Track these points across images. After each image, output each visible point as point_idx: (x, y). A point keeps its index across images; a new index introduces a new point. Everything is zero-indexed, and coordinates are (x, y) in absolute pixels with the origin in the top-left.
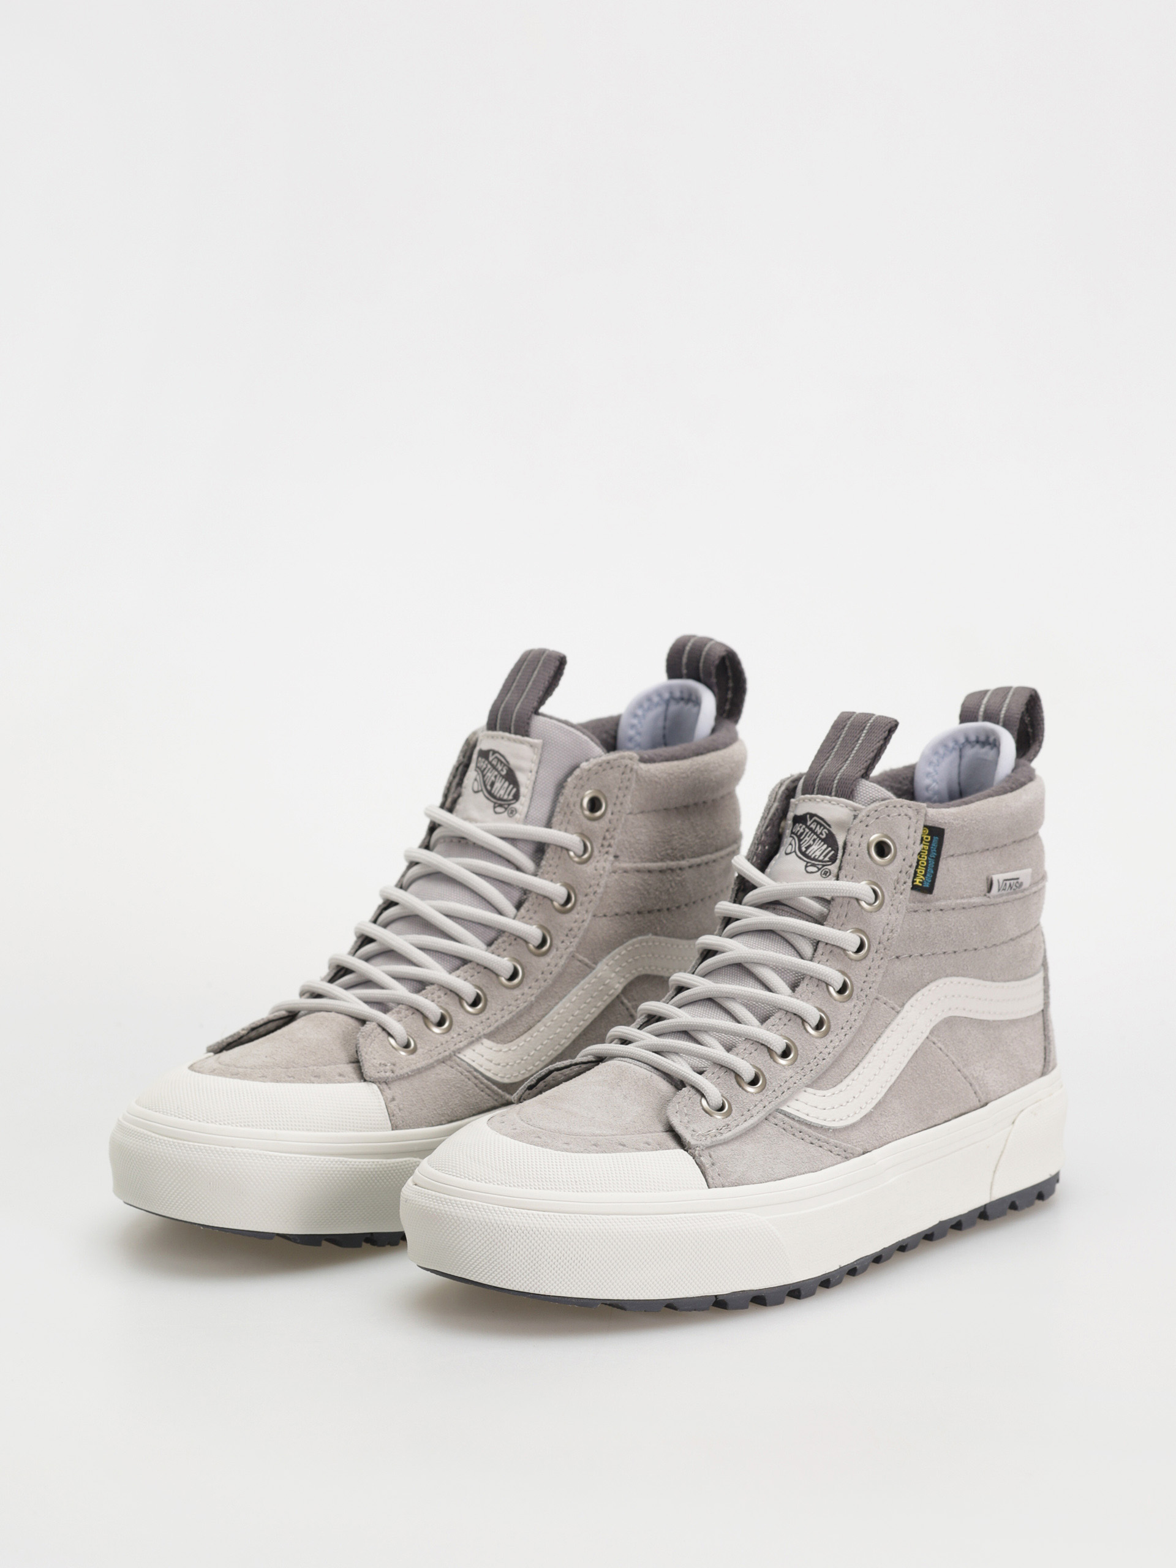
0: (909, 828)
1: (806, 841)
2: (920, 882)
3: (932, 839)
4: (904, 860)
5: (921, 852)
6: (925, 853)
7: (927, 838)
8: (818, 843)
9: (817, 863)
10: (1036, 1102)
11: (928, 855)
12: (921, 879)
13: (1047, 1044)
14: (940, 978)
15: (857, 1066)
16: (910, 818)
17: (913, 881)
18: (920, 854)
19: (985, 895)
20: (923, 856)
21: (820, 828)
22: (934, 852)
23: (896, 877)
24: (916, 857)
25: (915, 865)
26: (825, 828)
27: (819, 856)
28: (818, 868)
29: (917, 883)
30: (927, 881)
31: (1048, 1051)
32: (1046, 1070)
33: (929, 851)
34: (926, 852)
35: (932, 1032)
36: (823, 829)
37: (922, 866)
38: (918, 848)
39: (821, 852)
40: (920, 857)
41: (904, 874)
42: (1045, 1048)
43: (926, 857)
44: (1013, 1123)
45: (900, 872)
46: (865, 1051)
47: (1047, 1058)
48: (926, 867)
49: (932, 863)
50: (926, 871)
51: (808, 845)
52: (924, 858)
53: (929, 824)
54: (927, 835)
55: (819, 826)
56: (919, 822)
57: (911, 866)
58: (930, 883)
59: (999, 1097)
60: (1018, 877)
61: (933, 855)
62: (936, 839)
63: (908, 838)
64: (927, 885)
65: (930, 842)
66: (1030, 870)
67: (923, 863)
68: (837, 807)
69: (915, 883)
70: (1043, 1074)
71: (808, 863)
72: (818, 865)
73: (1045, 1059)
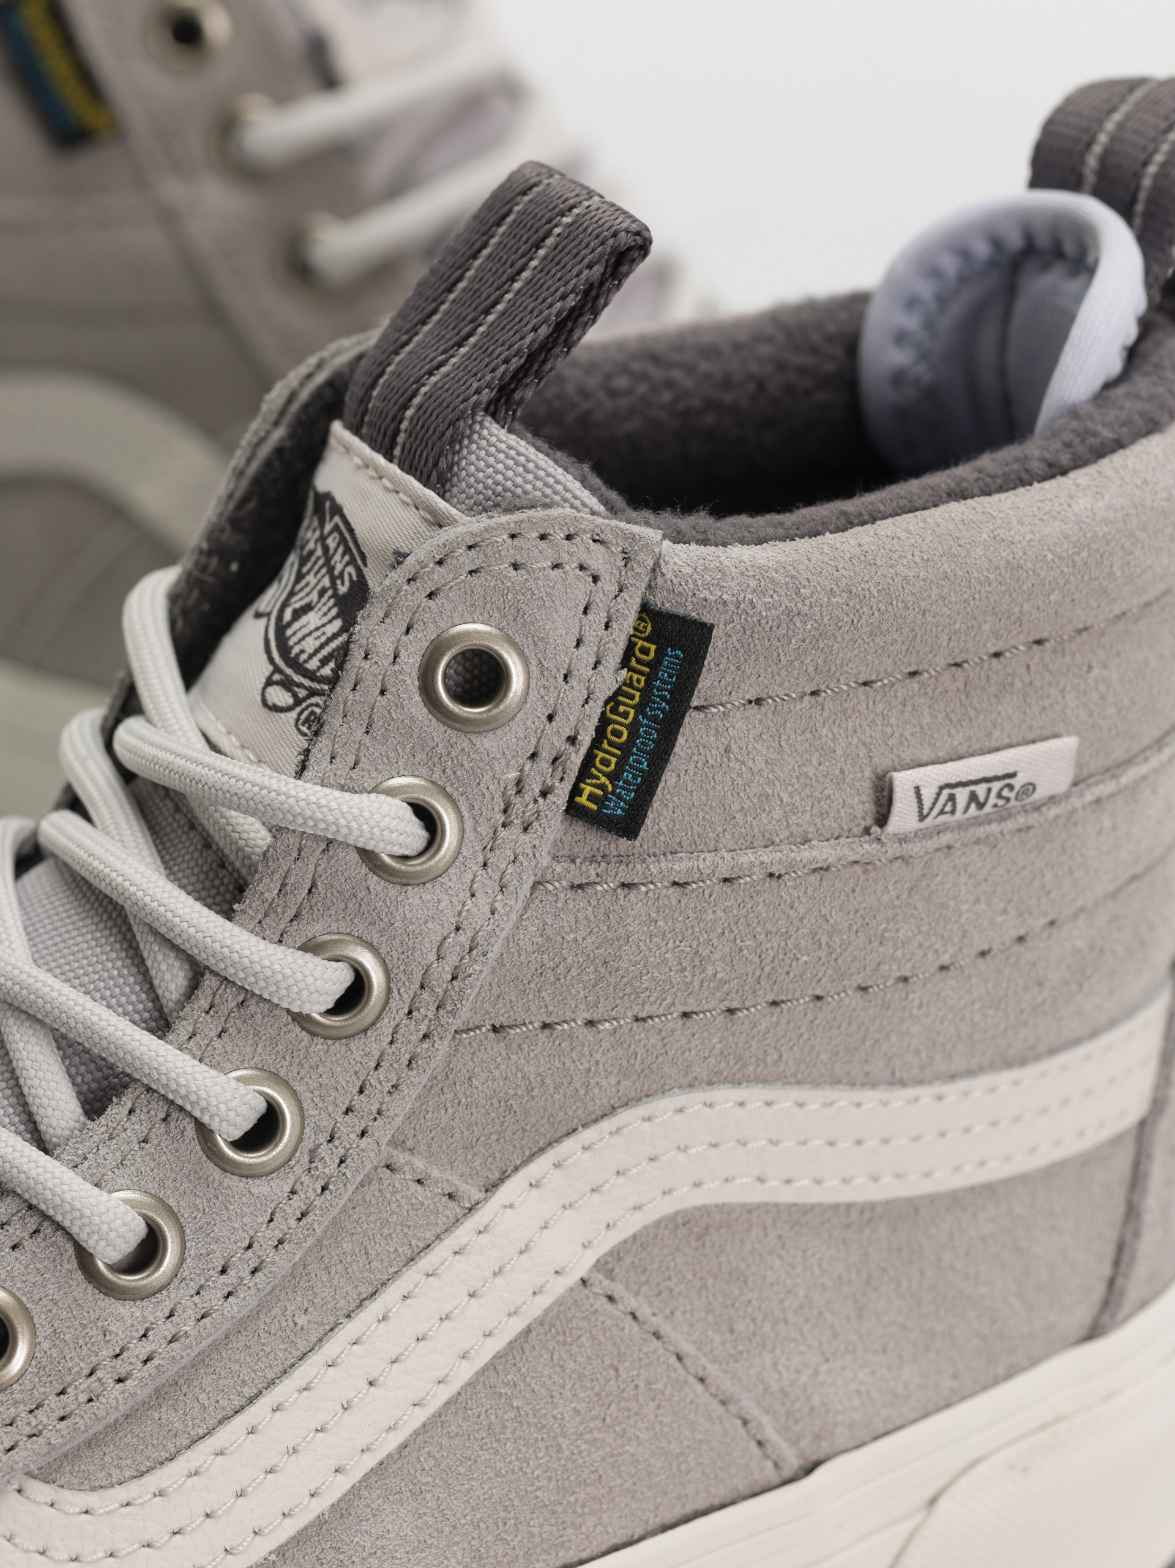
0: (585, 611)
1: (307, 584)
2: (592, 798)
3: (660, 653)
4: (550, 718)
5: (619, 692)
6: (632, 697)
7: (645, 651)
8: (325, 609)
9: (297, 678)
10: (1043, 1427)
11: (640, 709)
12: (602, 787)
13: (1129, 1235)
14: (663, 1091)
15: (251, 1401)
16: (596, 579)
17: (576, 791)
18: (613, 701)
19: (867, 831)
20: (622, 709)
21: (343, 555)
22: (663, 698)
23: (513, 775)
24: (595, 709)
25: (586, 738)
26: (352, 561)
27: (311, 656)
28: (295, 695)
29: (583, 800)
30: (619, 797)
31: (1125, 1258)
32: (1106, 1318)
33: (646, 692)
34: (637, 694)
35: (604, 1266)
36: (347, 564)
37: (611, 744)
38: (610, 679)
39: (318, 643)
40: (614, 710)
41: (544, 764)
42: (1121, 1247)
43: (632, 712)
44: (933, 1502)
45: (533, 756)
46: (303, 1346)
47: (1120, 1281)
48: (626, 749)
49: (649, 736)
50: (622, 762)
51: (303, 603)
52: (625, 715)
53: (663, 602)
54: (646, 639)
55: (341, 550)
56: (625, 595)
57: (572, 740)
58: (631, 804)
59: (877, 1438)
60: (1010, 770)
61: (660, 707)
62: (674, 655)
63: (579, 643)
64: (616, 809)
65: (655, 665)
66: (1068, 743)
67: (618, 734)
68: (391, 500)
69: (578, 799)
70: (1094, 1332)
71: (277, 670)
72: (300, 685)
73: (1112, 1282)
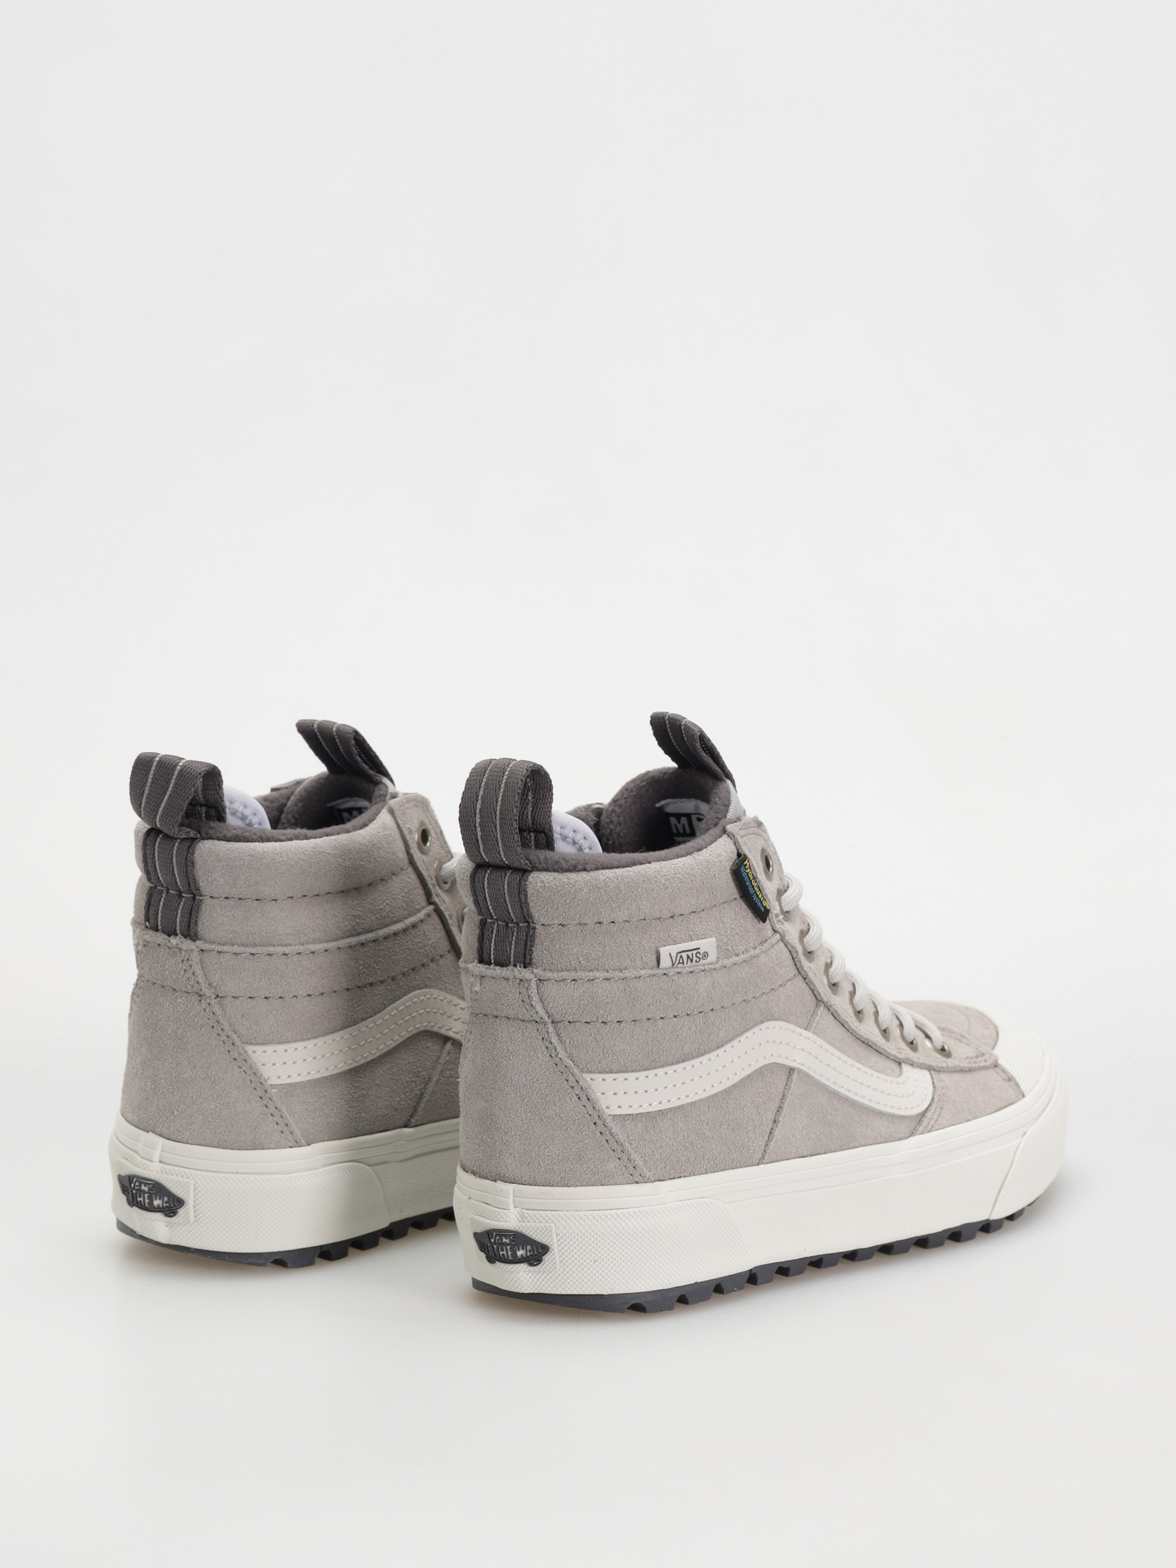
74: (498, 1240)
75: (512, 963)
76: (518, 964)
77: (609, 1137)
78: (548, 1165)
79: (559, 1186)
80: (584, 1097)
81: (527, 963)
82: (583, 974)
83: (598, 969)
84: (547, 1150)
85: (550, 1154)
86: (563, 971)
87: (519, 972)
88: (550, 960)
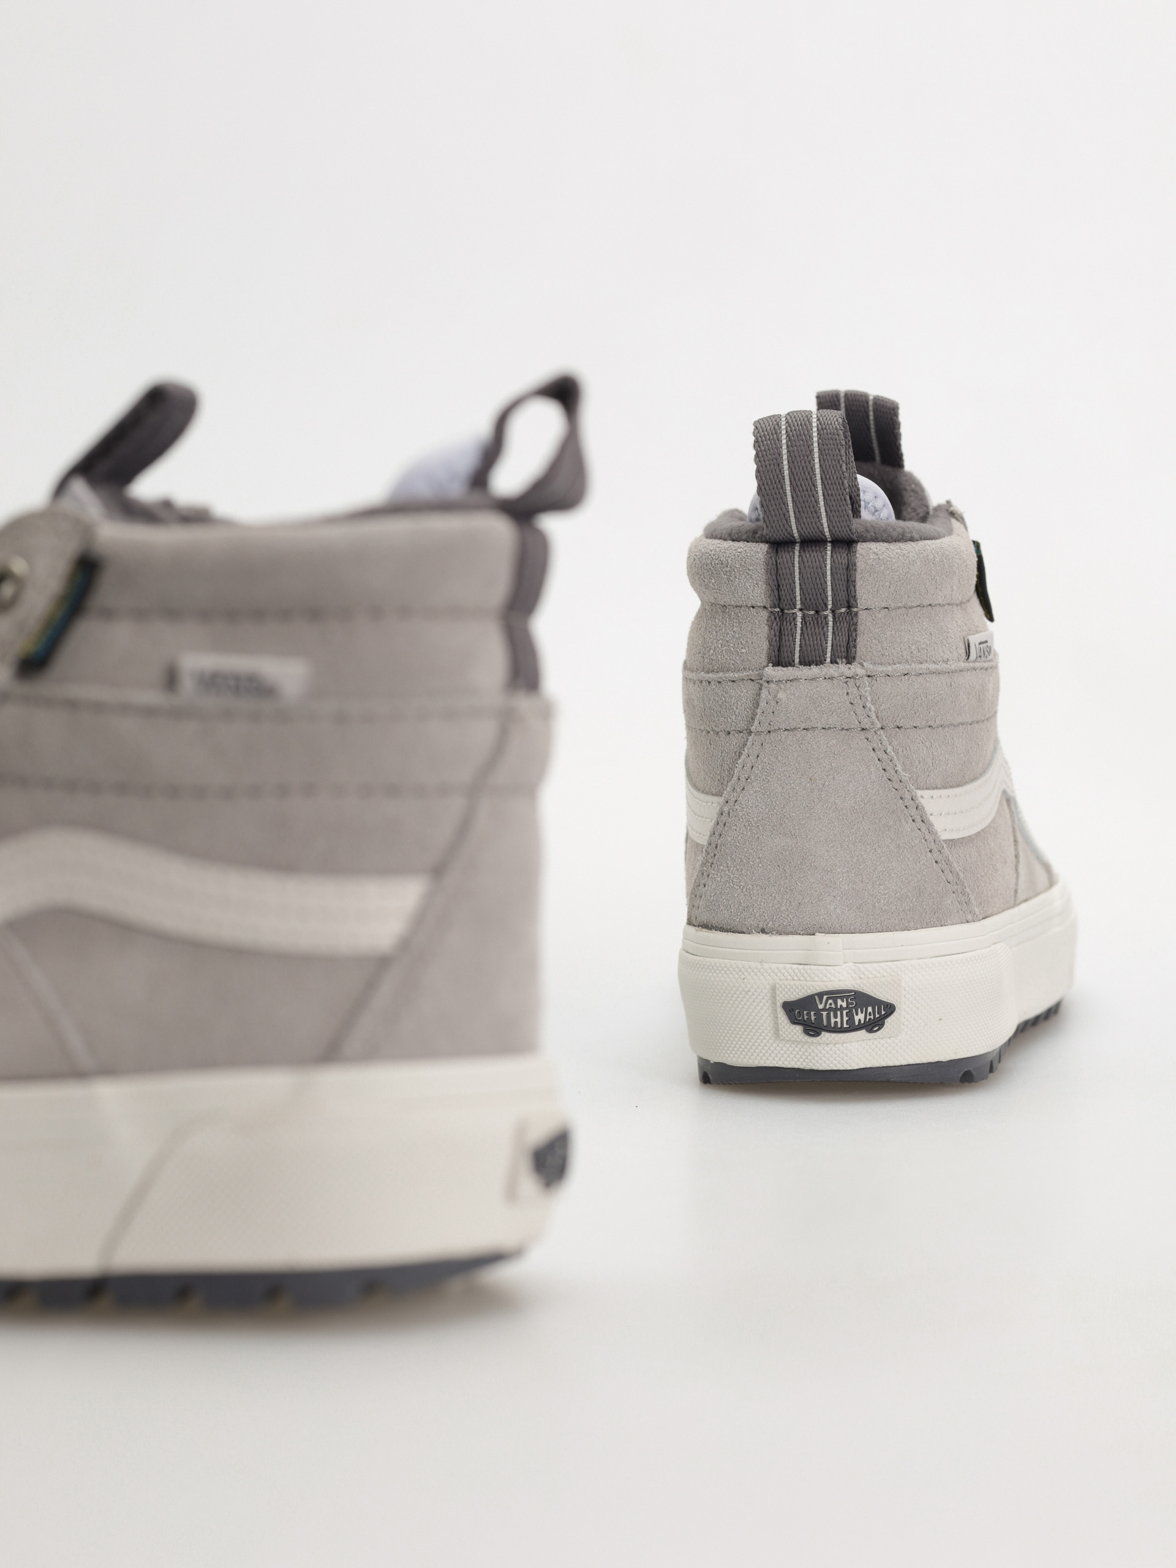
74: (831, 1004)
75: (828, 660)
76: (839, 661)
77: (944, 866)
78: (885, 905)
79: (896, 931)
80: (918, 819)
81: (850, 659)
82: (917, 667)
83: (927, 661)
84: (882, 887)
85: (886, 891)
86: (895, 664)
87: (843, 668)
88: (880, 651)
